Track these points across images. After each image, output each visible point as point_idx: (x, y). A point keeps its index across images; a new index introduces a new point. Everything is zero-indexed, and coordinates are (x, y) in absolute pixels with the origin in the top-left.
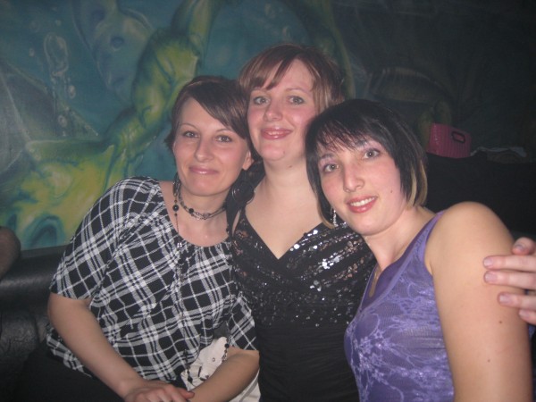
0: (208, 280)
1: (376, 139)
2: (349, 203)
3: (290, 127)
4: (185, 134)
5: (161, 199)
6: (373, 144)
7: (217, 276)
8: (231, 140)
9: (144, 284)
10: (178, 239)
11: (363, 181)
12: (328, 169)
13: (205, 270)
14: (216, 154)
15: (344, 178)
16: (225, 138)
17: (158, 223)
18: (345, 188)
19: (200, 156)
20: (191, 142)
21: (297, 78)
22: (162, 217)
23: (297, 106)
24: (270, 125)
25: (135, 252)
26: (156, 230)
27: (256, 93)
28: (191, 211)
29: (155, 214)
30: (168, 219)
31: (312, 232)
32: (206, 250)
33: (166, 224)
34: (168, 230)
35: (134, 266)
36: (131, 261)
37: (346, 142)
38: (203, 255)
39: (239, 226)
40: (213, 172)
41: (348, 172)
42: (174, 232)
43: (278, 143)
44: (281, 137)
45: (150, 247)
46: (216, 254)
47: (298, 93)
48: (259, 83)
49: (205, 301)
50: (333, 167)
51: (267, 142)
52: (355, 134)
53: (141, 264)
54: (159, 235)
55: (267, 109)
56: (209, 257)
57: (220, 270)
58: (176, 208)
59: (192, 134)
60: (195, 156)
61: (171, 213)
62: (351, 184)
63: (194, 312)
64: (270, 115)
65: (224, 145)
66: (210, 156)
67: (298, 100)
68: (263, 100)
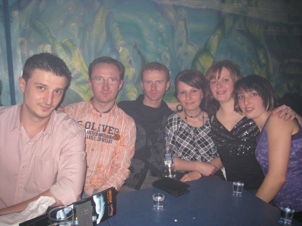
0: (206, 137)
1: (255, 90)
2: (246, 109)
3: (225, 89)
4: (181, 93)
5: (180, 118)
6: (254, 92)
7: (208, 134)
8: (196, 91)
9: (188, 143)
10: (191, 127)
11: (250, 103)
12: (241, 97)
13: (203, 134)
14: (192, 97)
15: (244, 101)
16: (194, 91)
17: (182, 125)
18: (245, 104)
19: (188, 99)
20: (184, 95)
21: (225, 73)
22: (183, 123)
23: (227, 82)
24: (219, 90)
25: (181, 136)
26: (183, 127)
27: (212, 80)
28: (191, 117)
29: (181, 123)
30: (185, 122)
31: (240, 122)
32: (201, 128)
33: (185, 124)
34: (186, 125)
35: (182, 140)
36: (181, 139)
37: (246, 91)
38: (200, 130)
39: (214, 121)
40: (193, 103)
41: (246, 100)
42: (188, 125)
43: (223, 96)
44: (223, 93)
45: (184, 133)
46: (205, 128)
47: (226, 78)
48: (212, 77)
49: (207, 143)
50: (242, 97)
51: (219, 96)
52: (249, 88)
53: (184, 138)
54: (184, 128)
55: (217, 85)
56: (203, 130)
57: (208, 132)
58: (186, 118)
59: (183, 92)
60: (186, 99)
61: (185, 120)
62: (246, 103)
63: (205, 148)
64: (219, 87)
65: (194, 94)
66: (191, 98)
67: (226, 80)
68: (215, 82)
